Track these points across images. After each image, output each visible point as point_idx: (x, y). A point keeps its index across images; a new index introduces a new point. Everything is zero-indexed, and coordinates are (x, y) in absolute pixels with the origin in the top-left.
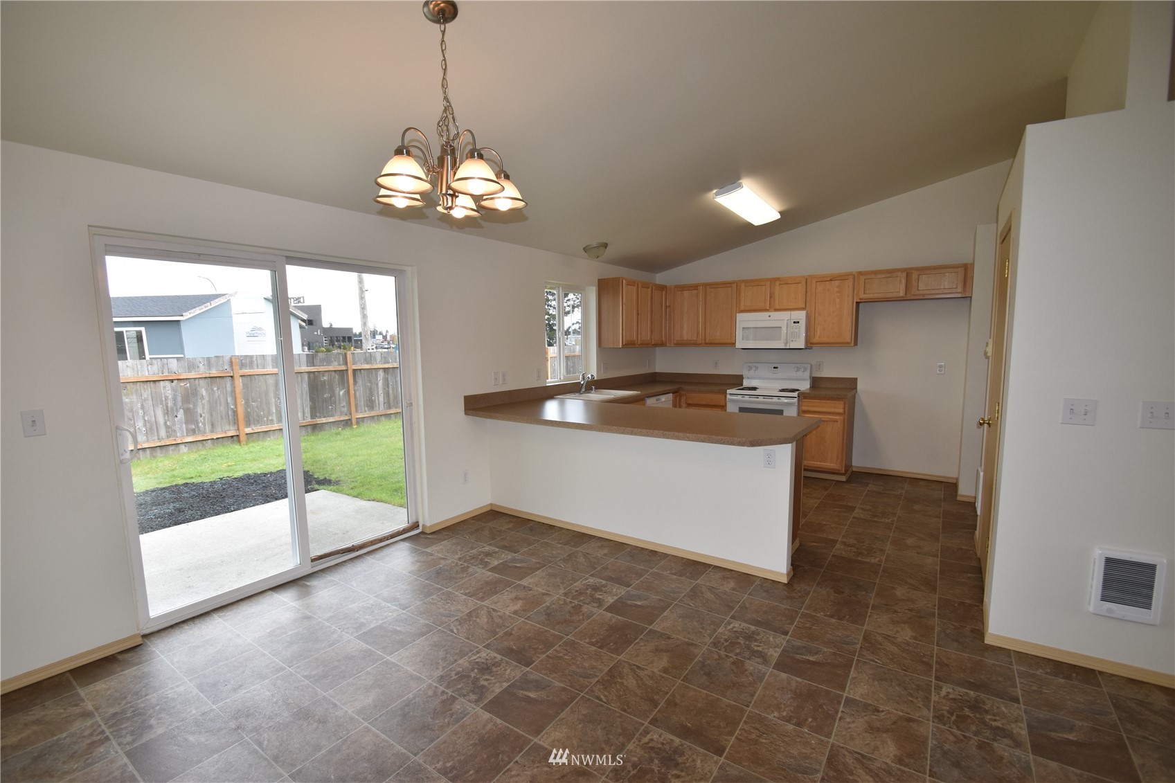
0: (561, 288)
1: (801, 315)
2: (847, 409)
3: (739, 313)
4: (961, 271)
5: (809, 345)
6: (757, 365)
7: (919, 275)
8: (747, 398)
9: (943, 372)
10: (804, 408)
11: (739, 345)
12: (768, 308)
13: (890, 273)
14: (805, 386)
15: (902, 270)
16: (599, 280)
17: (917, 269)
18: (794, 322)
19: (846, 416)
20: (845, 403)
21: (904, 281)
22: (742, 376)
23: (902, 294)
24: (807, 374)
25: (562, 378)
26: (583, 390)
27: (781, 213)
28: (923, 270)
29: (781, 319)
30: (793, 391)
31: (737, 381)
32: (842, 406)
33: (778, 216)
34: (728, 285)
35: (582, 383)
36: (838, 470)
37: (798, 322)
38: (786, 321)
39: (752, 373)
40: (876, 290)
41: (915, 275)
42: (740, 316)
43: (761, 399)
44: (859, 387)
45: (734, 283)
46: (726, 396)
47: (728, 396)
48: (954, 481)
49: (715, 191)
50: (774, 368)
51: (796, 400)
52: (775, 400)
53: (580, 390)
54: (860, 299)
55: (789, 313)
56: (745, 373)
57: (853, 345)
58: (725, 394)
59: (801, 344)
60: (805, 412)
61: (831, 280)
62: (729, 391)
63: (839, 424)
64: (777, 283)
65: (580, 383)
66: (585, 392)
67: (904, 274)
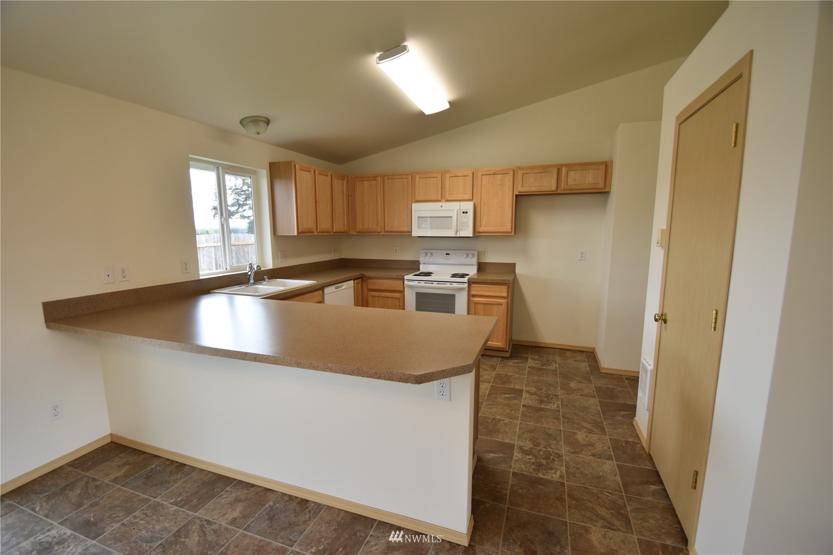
0: (220, 168)
1: (469, 206)
2: (510, 293)
3: (414, 203)
4: (603, 167)
5: (477, 235)
6: (432, 251)
7: (568, 171)
8: (422, 284)
9: (584, 258)
10: (473, 293)
11: (416, 233)
12: (440, 199)
13: (544, 169)
14: (472, 271)
15: (554, 166)
16: (270, 163)
17: (565, 165)
18: (463, 213)
19: (509, 298)
20: (508, 287)
21: (555, 176)
22: (419, 261)
23: (554, 188)
24: (474, 261)
25: (228, 269)
26: (252, 281)
27: (450, 103)
28: (571, 167)
29: (451, 209)
30: (463, 276)
31: (413, 267)
32: (506, 290)
33: (447, 106)
34: (404, 176)
35: (249, 273)
36: (504, 348)
37: (467, 212)
38: (456, 211)
39: (427, 259)
40: (531, 185)
41: (564, 170)
42: (415, 206)
43: (435, 285)
44: (517, 271)
45: (410, 174)
46: (404, 282)
47: (406, 282)
48: (591, 351)
49: (378, 55)
50: (447, 254)
51: (466, 285)
52: (448, 285)
53: (249, 281)
54: (519, 192)
55: (458, 203)
56: (421, 260)
57: (513, 234)
58: (403, 280)
59: (470, 233)
60: (474, 296)
61: (494, 174)
62: (406, 277)
63: (504, 307)
64: (448, 175)
65: (247, 273)
66: (254, 284)
67: (556, 169)
